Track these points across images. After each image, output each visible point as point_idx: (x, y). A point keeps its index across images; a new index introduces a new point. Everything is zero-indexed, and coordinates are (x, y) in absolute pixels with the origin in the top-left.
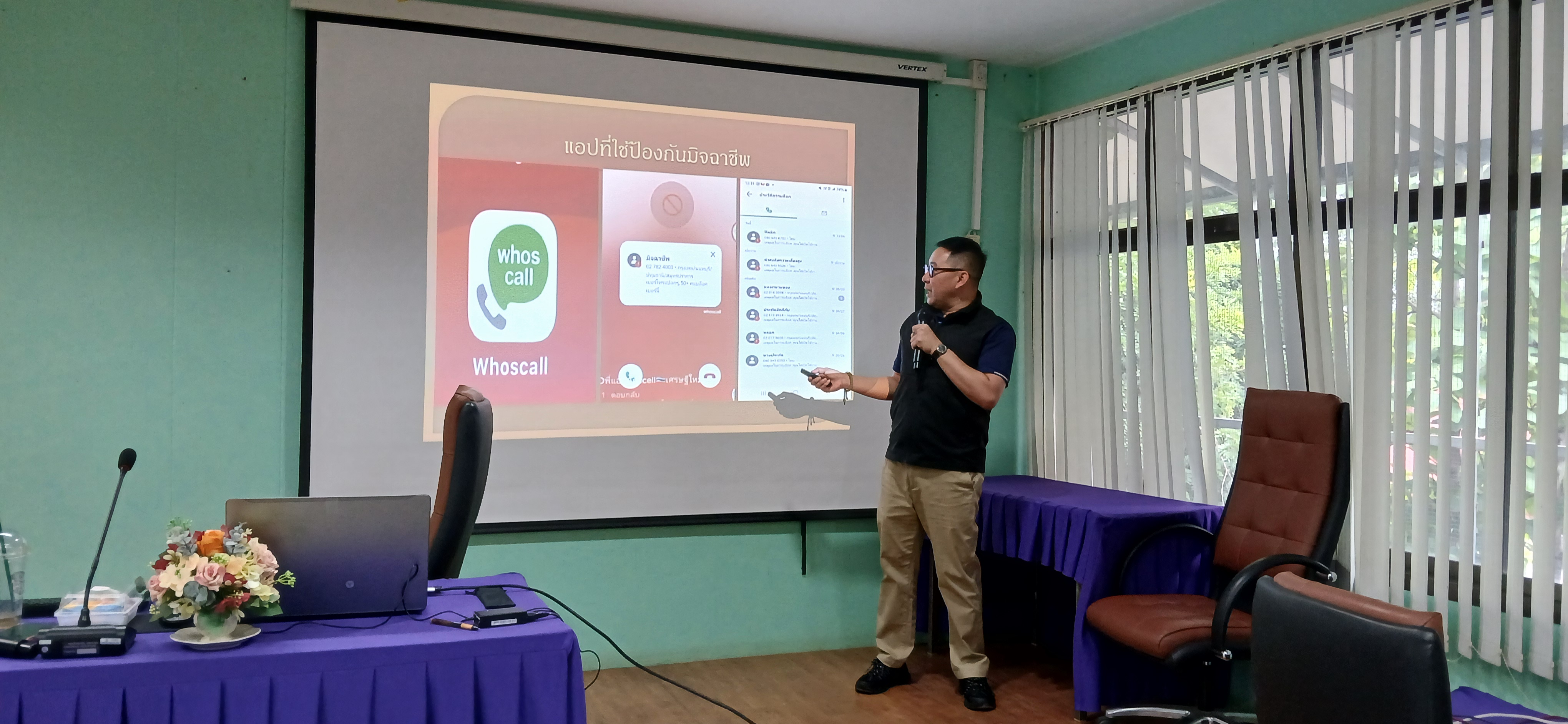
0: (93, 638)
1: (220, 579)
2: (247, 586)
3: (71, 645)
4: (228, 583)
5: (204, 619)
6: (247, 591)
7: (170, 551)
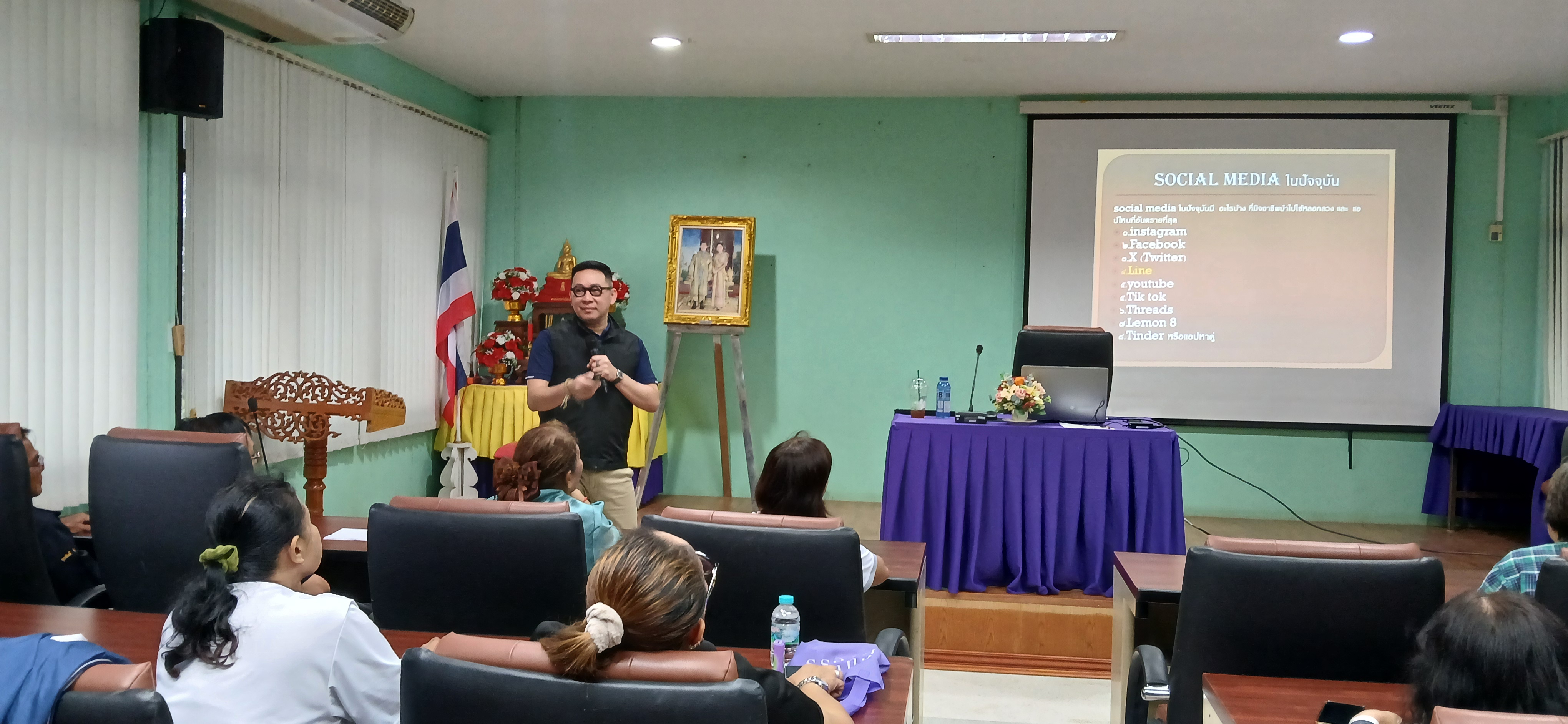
0: (976, 415)
1: (1024, 395)
2: (1035, 398)
3: (966, 418)
4: (1027, 396)
5: (1017, 411)
6: (1035, 401)
7: (1004, 383)
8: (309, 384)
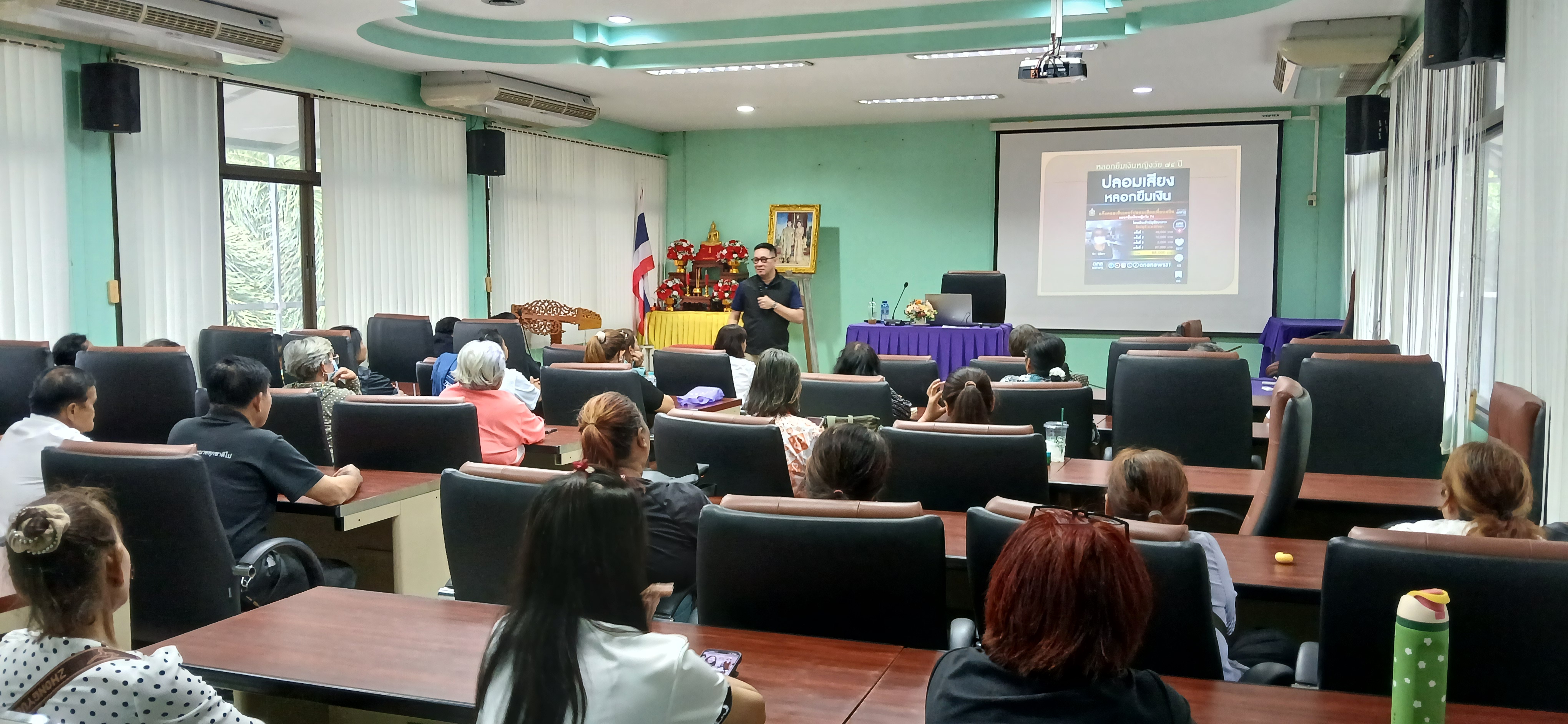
1: (919, 309)
2: (925, 312)
3: (891, 323)
5: (917, 319)
6: (927, 315)
7: (911, 304)
8: (550, 306)
